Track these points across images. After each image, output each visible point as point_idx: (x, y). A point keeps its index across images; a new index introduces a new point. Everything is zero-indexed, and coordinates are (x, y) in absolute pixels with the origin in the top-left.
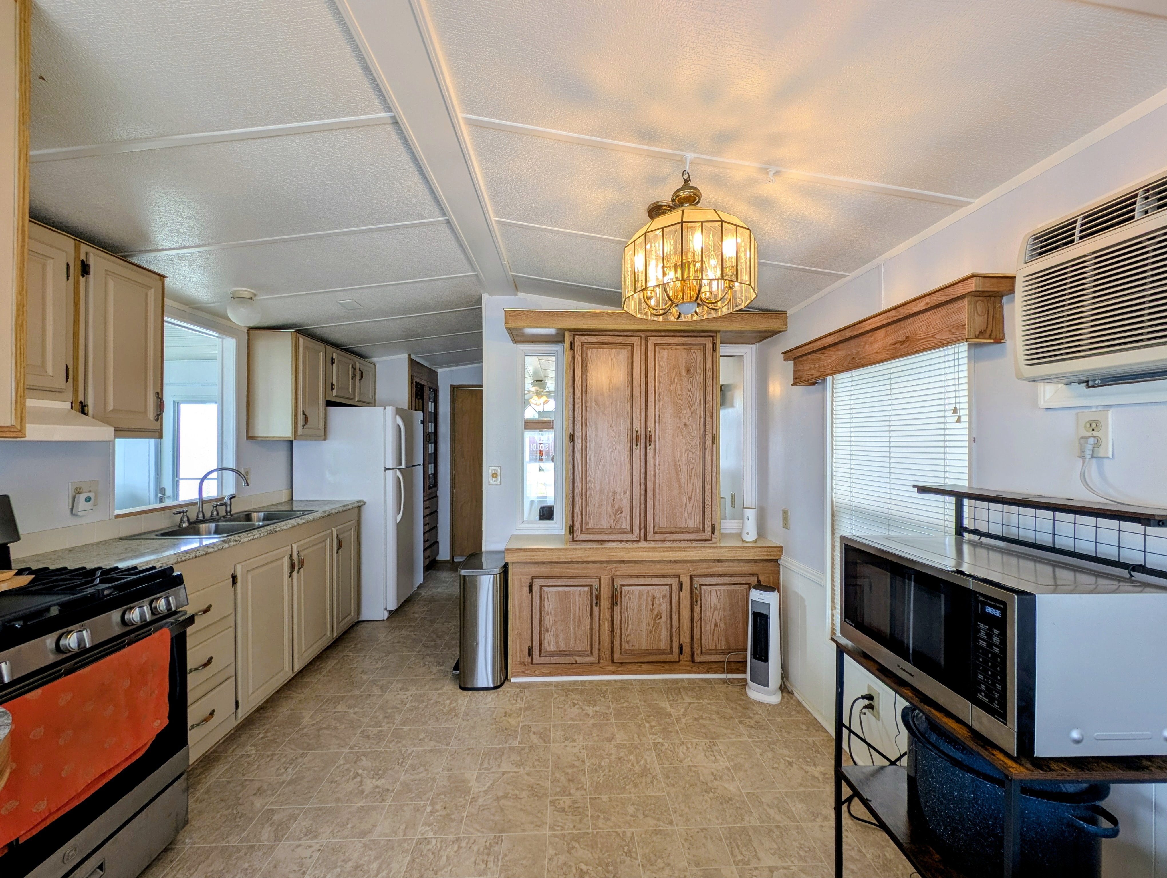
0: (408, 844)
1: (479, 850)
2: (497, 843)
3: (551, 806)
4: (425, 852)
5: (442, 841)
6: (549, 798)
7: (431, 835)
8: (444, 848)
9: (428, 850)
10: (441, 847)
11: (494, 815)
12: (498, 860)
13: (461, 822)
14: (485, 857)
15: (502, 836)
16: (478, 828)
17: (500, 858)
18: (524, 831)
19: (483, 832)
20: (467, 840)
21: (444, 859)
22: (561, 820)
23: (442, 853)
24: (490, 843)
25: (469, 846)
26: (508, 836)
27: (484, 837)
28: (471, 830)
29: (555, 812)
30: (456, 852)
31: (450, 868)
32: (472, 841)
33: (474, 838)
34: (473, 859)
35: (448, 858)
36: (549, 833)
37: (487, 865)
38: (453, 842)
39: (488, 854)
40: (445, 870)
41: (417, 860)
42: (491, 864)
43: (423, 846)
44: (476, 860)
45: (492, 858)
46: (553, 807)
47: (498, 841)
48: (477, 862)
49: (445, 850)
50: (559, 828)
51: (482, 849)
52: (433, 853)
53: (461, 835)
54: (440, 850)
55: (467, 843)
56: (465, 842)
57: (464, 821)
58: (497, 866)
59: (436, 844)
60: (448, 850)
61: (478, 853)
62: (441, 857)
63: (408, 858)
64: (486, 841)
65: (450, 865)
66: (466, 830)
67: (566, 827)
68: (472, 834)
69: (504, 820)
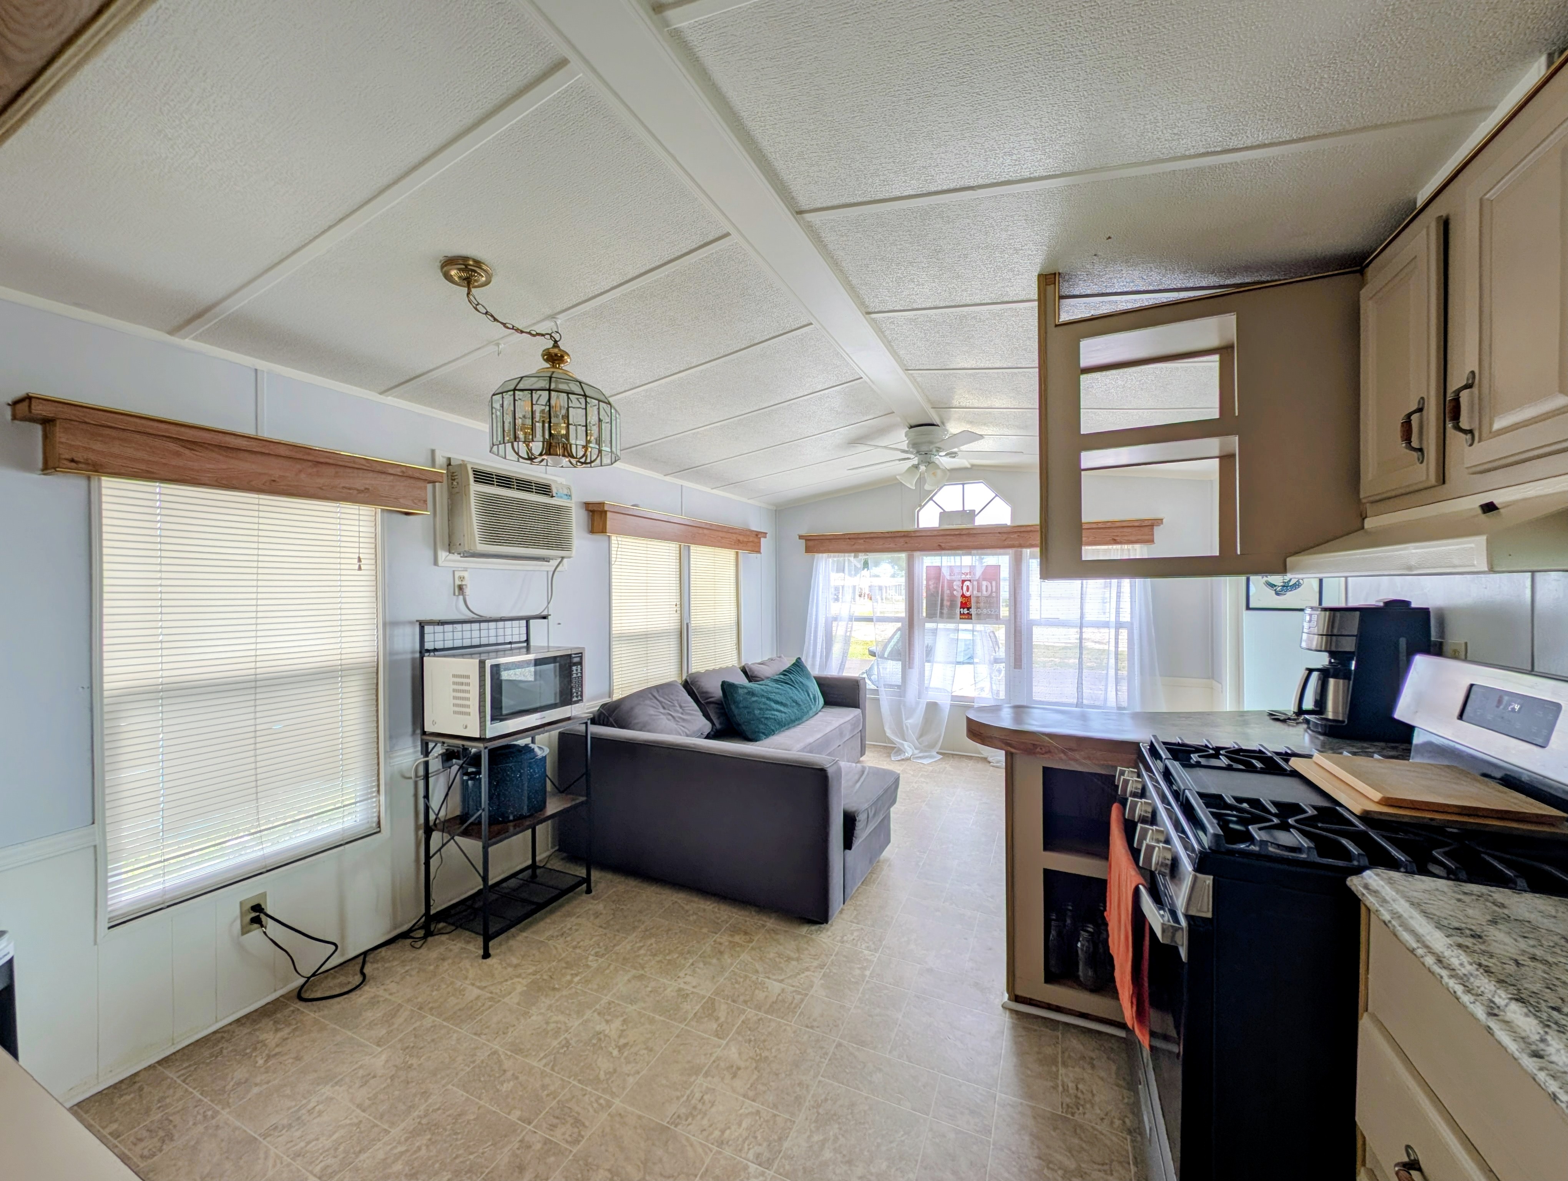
0: (784, 1166)
1: (703, 1118)
2: (679, 1116)
3: (583, 1137)
4: (765, 1144)
5: (741, 1150)
6: (574, 1151)
7: (753, 1168)
8: (741, 1139)
9: (760, 1145)
10: (744, 1142)
11: (661, 1160)
12: (688, 1097)
13: (707, 1170)
14: (700, 1106)
15: (668, 1123)
16: (689, 1148)
17: (685, 1098)
18: (640, 1117)
19: (688, 1139)
20: (710, 1138)
21: (744, 1125)
22: (591, 1110)
23: (745, 1134)
24: (686, 1120)
25: (711, 1129)
26: (662, 1120)
27: (689, 1133)
28: (700, 1150)
29: (587, 1123)
30: (729, 1128)
31: (741, 1111)
32: (705, 1134)
33: (701, 1136)
34: (713, 1110)
35: (740, 1124)
36: (617, 1101)
37: (702, 1097)
38: (727, 1143)
39: (695, 1108)
40: (747, 1112)
41: (776, 1137)
42: (698, 1095)
43: (766, 1154)
44: (711, 1107)
45: (693, 1102)
46: (583, 1133)
47: (677, 1120)
48: (710, 1105)
49: (740, 1135)
50: (602, 1101)
51: (699, 1117)
52: (756, 1138)
53: (715, 1148)
54: (746, 1138)
55: (711, 1133)
56: (713, 1136)
57: (703, 1169)
58: (692, 1091)
59: (749, 1149)
60: (737, 1134)
61: (705, 1114)
62: (747, 1129)
63: (786, 1145)
64: (689, 1125)
65: (741, 1115)
66: (706, 1154)
67: (593, 1099)
68: (700, 1143)
69: (653, 1144)
